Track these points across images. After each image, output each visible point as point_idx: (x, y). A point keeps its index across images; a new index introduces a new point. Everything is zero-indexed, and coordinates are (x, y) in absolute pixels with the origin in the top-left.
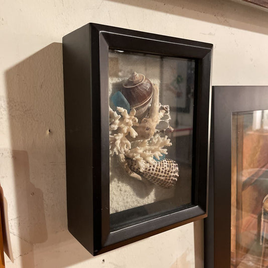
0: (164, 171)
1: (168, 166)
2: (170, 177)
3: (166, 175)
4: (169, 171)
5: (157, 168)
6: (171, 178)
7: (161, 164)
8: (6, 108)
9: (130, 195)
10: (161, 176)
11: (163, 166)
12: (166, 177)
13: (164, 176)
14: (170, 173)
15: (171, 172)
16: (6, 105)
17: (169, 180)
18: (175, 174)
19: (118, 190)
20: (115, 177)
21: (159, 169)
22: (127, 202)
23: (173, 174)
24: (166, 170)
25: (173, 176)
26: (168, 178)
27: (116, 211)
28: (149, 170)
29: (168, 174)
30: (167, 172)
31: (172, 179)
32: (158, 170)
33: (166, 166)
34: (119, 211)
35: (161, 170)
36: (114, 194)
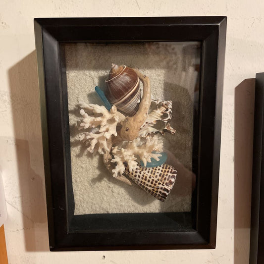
0: (151, 180)
1: (160, 175)
2: (158, 188)
3: (153, 185)
4: (156, 182)
5: (143, 176)
6: (159, 190)
7: (152, 171)
8: (10, 102)
9: (125, 198)
10: (147, 185)
11: (154, 174)
12: (153, 187)
13: (150, 186)
14: (157, 184)
15: (159, 184)
16: (10, 99)
17: (157, 192)
18: (163, 187)
19: (110, 191)
20: (104, 177)
21: (146, 177)
22: (121, 206)
23: (160, 186)
24: (153, 180)
25: (162, 188)
26: (156, 190)
27: (107, 212)
28: (136, 176)
29: (155, 185)
30: (154, 182)
31: (160, 192)
32: (144, 178)
33: (158, 175)
34: (110, 213)
35: (148, 178)
36: (105, 194)
